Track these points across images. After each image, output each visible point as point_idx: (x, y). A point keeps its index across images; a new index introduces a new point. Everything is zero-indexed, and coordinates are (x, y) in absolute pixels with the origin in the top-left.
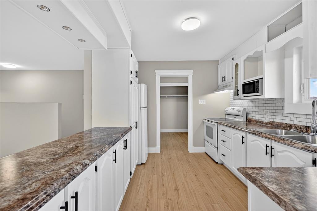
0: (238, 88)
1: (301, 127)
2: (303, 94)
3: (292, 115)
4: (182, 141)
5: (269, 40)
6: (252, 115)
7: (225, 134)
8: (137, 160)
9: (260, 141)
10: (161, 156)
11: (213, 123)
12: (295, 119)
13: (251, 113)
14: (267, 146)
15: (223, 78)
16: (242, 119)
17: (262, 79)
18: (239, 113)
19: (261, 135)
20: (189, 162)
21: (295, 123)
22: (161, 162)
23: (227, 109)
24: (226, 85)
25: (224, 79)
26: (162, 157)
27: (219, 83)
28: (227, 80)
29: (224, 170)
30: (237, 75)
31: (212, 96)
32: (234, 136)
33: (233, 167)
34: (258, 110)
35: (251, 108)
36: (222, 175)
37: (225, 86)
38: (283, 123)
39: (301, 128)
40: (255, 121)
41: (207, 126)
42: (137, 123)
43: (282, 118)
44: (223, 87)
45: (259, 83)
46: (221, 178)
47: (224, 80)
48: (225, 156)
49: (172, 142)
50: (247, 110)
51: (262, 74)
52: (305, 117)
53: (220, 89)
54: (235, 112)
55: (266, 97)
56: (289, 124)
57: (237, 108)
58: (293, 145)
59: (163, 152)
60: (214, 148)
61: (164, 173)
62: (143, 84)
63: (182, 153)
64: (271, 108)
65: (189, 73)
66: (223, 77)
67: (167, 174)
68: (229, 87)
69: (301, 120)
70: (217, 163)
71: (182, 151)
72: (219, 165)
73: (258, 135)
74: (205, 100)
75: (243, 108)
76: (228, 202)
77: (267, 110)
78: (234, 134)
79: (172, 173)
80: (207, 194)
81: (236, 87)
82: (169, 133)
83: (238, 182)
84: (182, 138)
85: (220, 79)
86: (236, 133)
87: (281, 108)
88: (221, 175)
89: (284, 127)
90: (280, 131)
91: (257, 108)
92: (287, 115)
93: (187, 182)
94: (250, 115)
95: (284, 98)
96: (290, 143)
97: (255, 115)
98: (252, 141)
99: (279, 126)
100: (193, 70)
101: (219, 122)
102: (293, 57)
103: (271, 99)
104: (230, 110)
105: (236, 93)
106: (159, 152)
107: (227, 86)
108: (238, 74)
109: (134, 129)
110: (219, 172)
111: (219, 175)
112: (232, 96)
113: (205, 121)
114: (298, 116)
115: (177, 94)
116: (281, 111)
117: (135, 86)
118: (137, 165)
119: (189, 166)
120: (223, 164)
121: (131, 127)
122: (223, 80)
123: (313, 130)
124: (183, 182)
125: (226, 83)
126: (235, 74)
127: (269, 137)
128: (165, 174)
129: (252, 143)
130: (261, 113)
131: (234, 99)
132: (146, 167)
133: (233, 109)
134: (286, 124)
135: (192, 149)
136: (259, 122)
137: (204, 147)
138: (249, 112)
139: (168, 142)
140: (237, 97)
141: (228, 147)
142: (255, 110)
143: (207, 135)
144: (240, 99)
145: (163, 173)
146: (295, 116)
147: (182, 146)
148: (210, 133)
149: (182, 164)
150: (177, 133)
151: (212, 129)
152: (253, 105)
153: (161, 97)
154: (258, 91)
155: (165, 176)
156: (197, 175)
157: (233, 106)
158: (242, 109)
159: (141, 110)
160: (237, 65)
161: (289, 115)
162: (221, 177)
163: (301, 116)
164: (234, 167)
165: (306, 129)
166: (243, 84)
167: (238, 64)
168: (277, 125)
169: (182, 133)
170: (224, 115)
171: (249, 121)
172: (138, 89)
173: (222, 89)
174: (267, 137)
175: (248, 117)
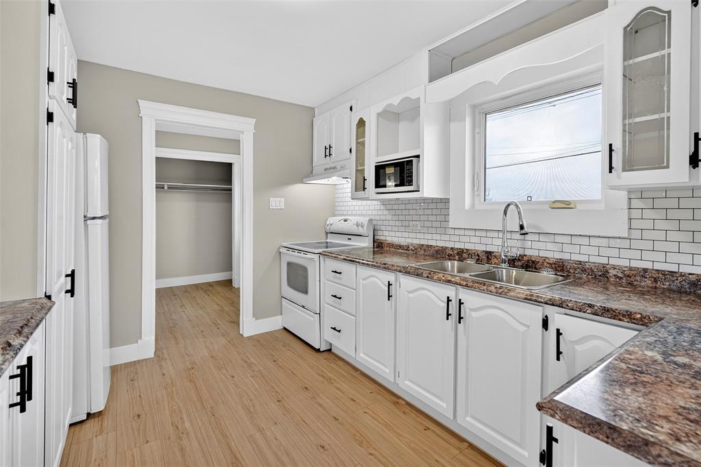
0: (364, 174)
1: (479, 253)
2: (476, 193)
3: (462, 232)
4: (217, 308)
5: (431, 80)
6: (386, 233)
7: (340, 279)
8: (70, 409)
9: (429, 289)
10: (161, 366)
11: (309, 256)
12: (467, 238)
13: (383, 228)
14: (449, 300)
15: (326, 148)
16: (367, 243)
17: (418, 156)
18: (361, 231)
19: (436, 277)
20: (250, 365)
21: (468, 246)
22: (166, 388)
23: (331, 220)
24: (333, 165)
25: (328, 151)
26: (165, 371)
27: (315, 159)
28: (335, 154)
29: (337, 365)
30: (361, 145)
31: (299, 190)
32: (365, 282)
33: (362, 355)
34: (398, 223)
35: (383, 218)
36: (337, 380)
37: (331, 168)
38: (447, 248)
39: (478, 255)
40: (391, 245)
41: (289, 264)
42: (72, 275)
43: (444, 237)
44: (326, 170)
45: (412, 165)
46: (338, 389)
47: (330, 155)
48: (339, 331)
49: (188, 313)
50: (374, 222)
51: (419, 148)
52: (484, 234)
53: (316, 175)
54: (349, 227)
55: (426, 195)
56: (457, 249)
57: (353, 220)
58: (508, 294)
59: (165, 351)
60: (312, 317)
61: (183, 422)
62: (99, 136)
63: (223, 341)
64: (423, 218)
65: (244, 128)
66: (328, 147)
67: (192, 425)
68: (339, 171)
69: (476, 240)
70: (318, 350)
71: (223, 336)
72: (323, 353)
73: (428, 277)
74: (283, 199)
75: (368, 219)
76: (374, 449)
77: (416, 223)
78: (364, 279)
79: (210, 414)
80: (323, 447)
81: (360, 172)
82: (171, 288)
83: (372, 386)
84: (215, 298)
85: (318, 152)
86: (372, 276)
87: (442, 218)
88: (335, 380)
89: (448, 255)
90: (449, 263)
91: (395, 218)
92: (452, 232)
93: (261, 430)
94: (380, 233)
95: (449, 199)
96: (500, 291)
97: (392, 234)
98: (409, 292)
99: (441, 254)
100: (255, 120)
101: (324, 251)
102: (465, 120)
103: (433, 200)
104: (336, 223)
105: (360, 186)
106: (150, 353)
107: (334, 168)
108: (363, 144)
109: (61, 299)
110: (329, 374)
111: (330, 381)
112: (349, 190)
113: (282, 250)
114: (472, 233)
115: (198, 180)
116: (444, 224)
117: (64, 137)
118: (71, 425)
119: (252, 377)
120: (330, 350)
121: (49, 297)
122: (328, 154)
123: (504, 257)
124: (251, 436)
125: (332, 161)
126: (357, 143)
127: (453, 280)
128: (187, 424)
129: (411, 295)
130: (402, 229)
131: (352, 199)
132: (108, 422)
133: (345, 221)
134: (452, 248)
135: (250, 326)
136: (400, 247)
137: (281, 314)
138: (377, 227)
139: (174, 317)
140: (361, 194)
141: (348, 310)
142: (392, 223)
143: (290, 284)
144: (367, 199)
145: (180, 426)
146: (467, 233)
147: (219, 322)
148: (298, 279)
149: (233, 377)
150: (197, 287)
151: (305, 269)
152: (386, 212)
153: (156, 187)
154: (410, 183)
155: (188, 433)
156: (280, 398)
157: (345, 215)
158: (365, 220)
159: (86, 226)
160: (361, 123)
161: (457, 232)
162: (338, 385)
163: (478, 233)
164: (364, 354)
165: (488, 257)
166: (376, 166)
167: (365, 122)
168: (436, 252)
169: (210, 284)
170: (324, 235)
171: (379, 246)
172: (74, 151)
173: (322, 174)
174: (449, 281)
175: (376, 237)
